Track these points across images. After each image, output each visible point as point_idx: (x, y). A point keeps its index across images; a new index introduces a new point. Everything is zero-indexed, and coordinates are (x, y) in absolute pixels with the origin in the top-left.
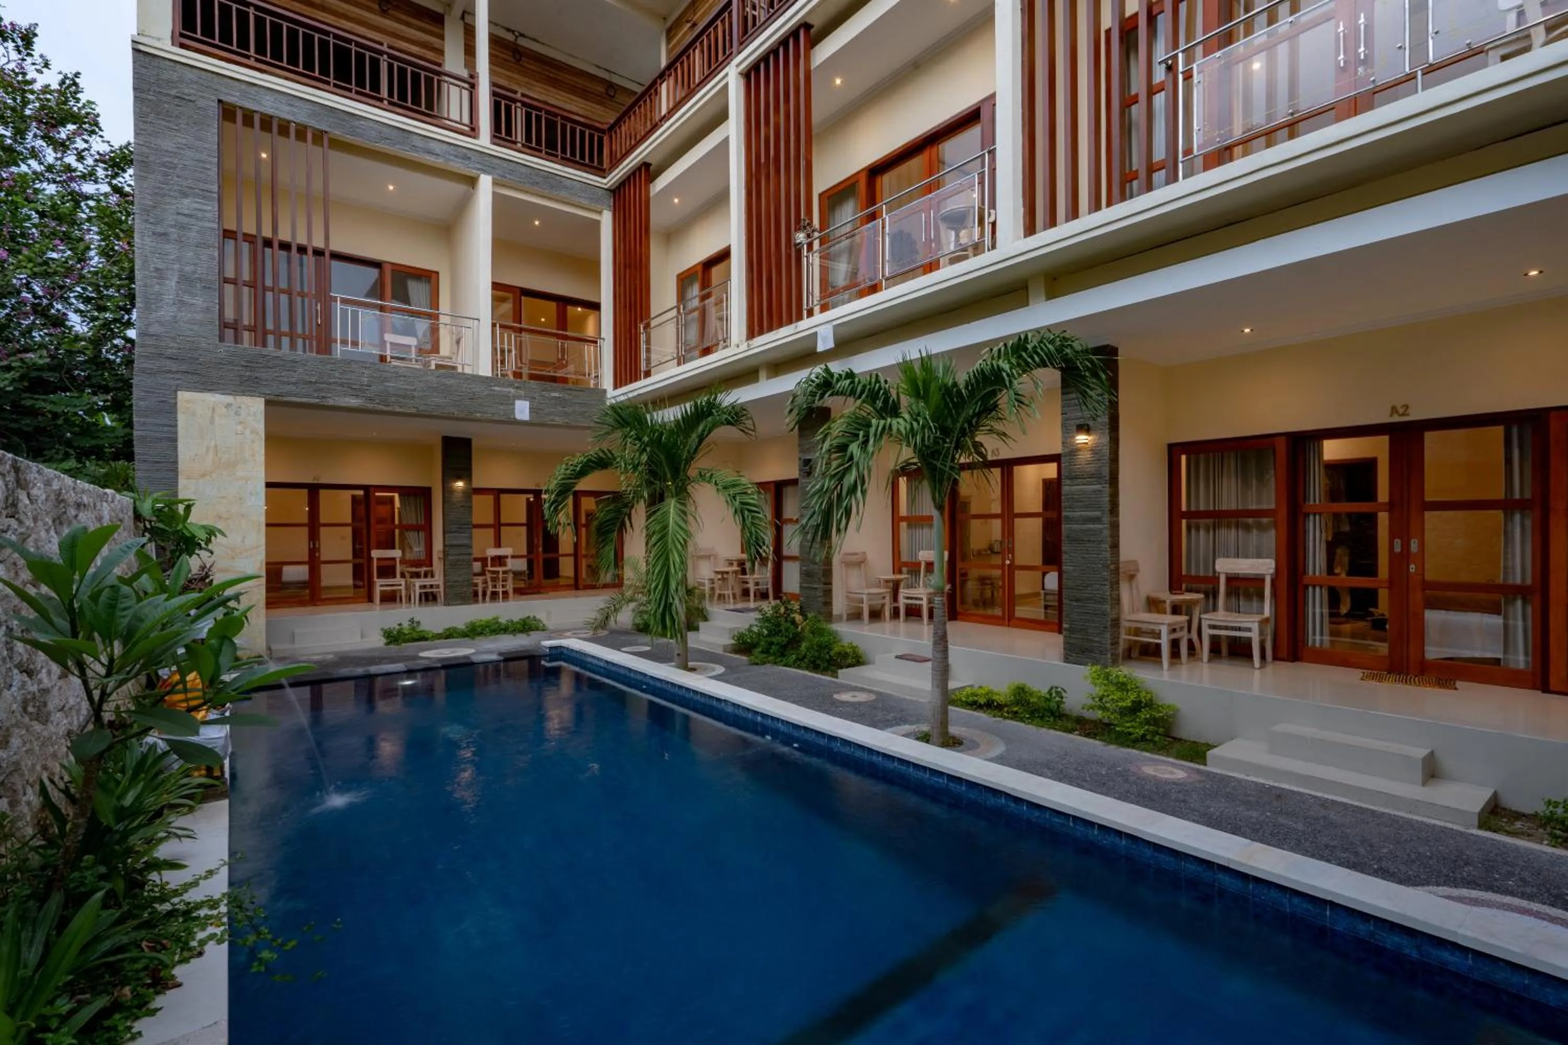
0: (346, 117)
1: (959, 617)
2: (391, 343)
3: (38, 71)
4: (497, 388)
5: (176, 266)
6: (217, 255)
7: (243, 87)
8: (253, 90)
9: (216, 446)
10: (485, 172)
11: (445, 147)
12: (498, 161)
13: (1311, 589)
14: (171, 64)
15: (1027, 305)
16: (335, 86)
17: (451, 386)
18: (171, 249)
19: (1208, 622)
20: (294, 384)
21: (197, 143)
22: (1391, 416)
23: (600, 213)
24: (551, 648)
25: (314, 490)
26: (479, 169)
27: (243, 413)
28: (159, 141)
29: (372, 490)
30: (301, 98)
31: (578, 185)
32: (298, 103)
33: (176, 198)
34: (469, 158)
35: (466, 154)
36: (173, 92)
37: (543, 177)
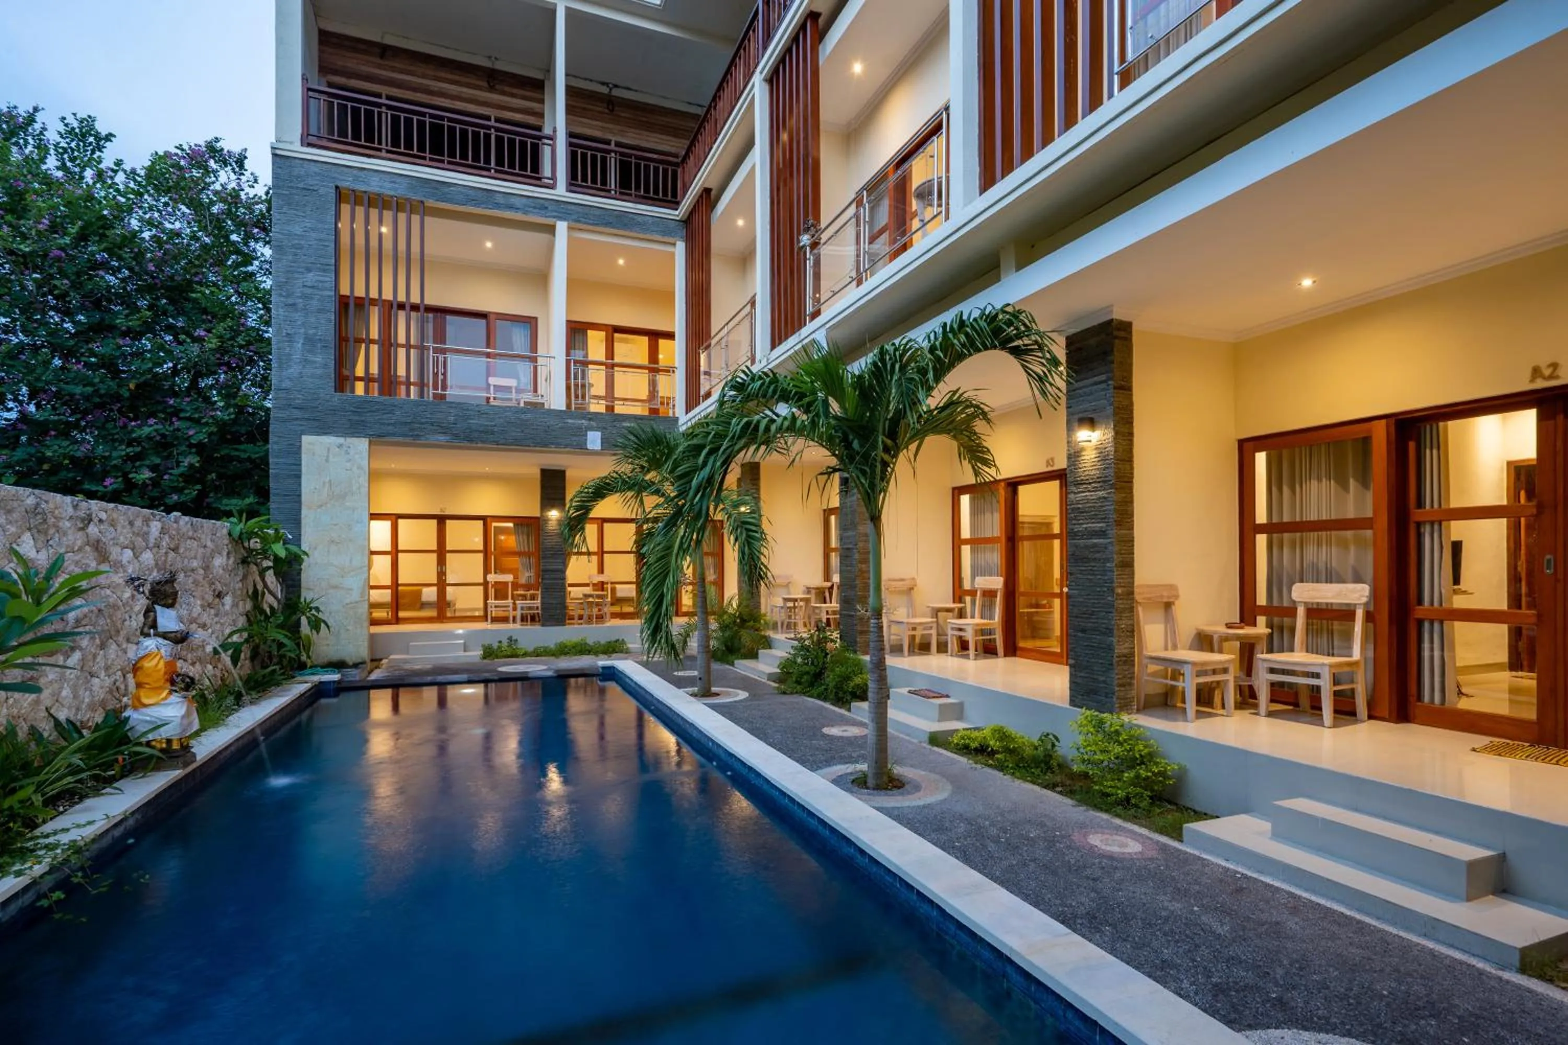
0: (438, 186)
1: (1018, 653)
2: (495, 386)
3: (250, 186)
4: (570, 421)
5: (302, 331)
6: (333, 318)
7: (355, 172)
8: (362, 174)
9: (330, 481)
10: (561, 219)
11: (524, 200)
12: (573, 207)
13: (1427, 625)
14: (301, 162)
15: (999, 280)
16: (431, 159)
17: (527, 421)
18: (298, 316)
19: (1266, 665)
20: (394, 425)
21: (320, 226)
22: (1532, 380)
23: (674, 244)
24: (604, 668)
25: (441, 520)
26: (554, 217)
27: (352, 452)
28: (290, 228)
29: (489, 519)
30: (401, 175)
31: (651, 220)
32: (399, 180)
33: (303, 273)
34: (546, 208)
35: (542, 206)
36: (301, 185)
37: (617, 216)
